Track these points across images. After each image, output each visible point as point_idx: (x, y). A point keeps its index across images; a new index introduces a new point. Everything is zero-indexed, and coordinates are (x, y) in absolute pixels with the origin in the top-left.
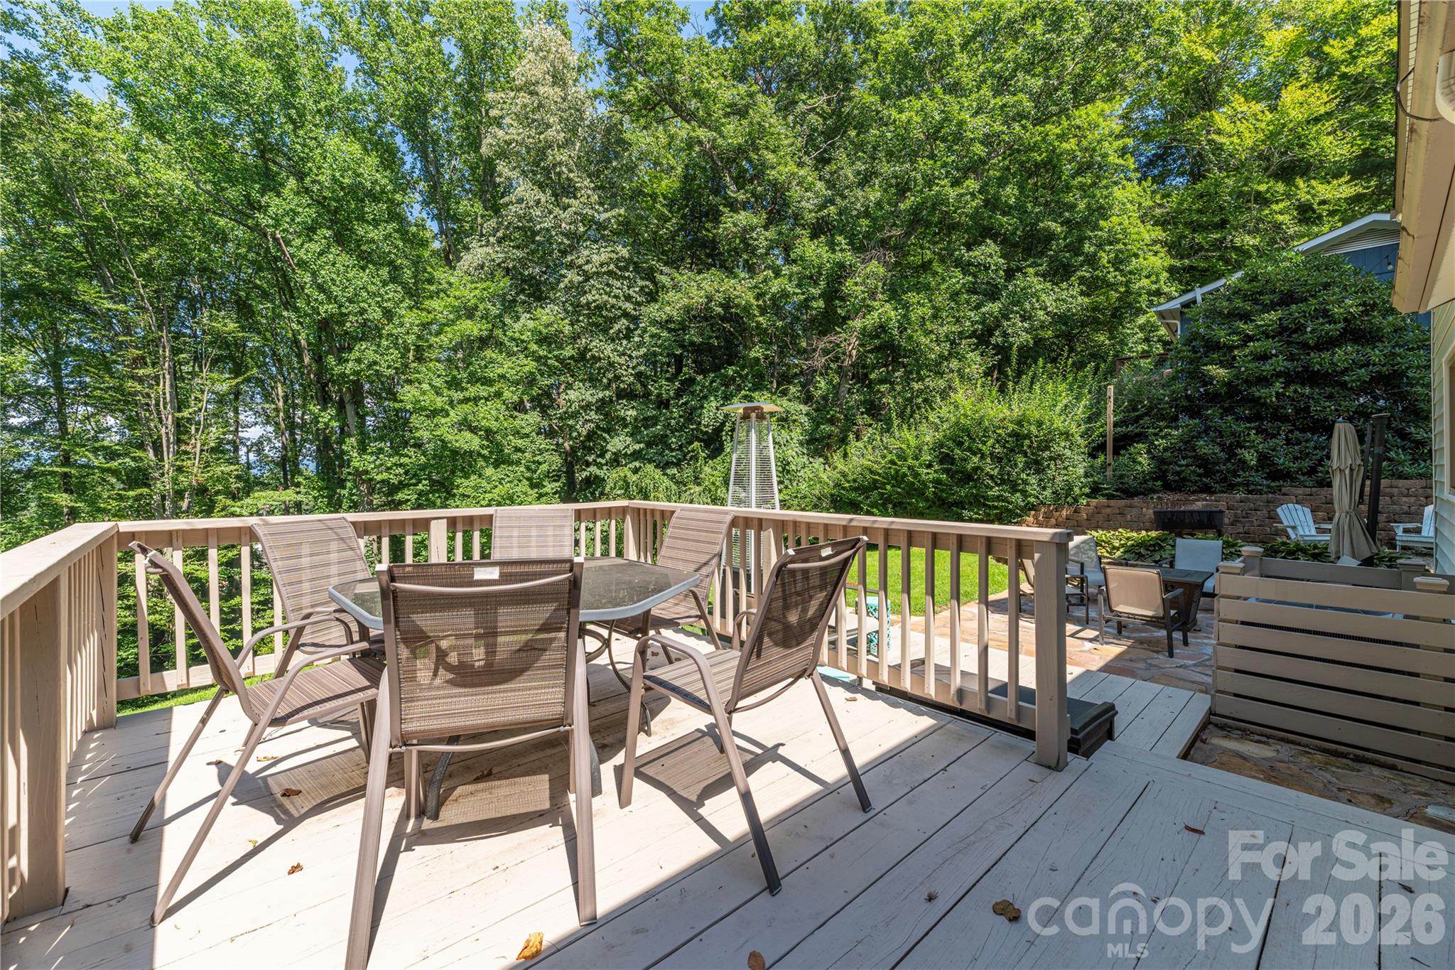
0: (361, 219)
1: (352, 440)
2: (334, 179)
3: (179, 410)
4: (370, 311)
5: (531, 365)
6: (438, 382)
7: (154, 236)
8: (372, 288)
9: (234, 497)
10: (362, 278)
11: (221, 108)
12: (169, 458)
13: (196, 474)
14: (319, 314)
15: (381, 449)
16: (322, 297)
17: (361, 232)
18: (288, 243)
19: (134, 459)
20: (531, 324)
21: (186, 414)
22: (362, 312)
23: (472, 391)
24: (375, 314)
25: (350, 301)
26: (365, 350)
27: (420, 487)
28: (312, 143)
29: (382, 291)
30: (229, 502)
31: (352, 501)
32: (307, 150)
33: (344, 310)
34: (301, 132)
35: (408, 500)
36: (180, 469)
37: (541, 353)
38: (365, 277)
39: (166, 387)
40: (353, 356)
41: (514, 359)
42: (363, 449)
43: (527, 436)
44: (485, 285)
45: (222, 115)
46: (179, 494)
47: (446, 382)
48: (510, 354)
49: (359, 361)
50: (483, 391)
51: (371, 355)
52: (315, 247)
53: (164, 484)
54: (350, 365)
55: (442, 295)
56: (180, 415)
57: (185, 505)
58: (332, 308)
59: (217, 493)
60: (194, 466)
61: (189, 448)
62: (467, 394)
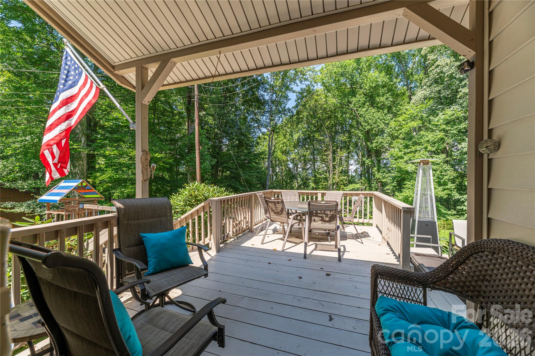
0: (379, 95)
1: (375, 169)
2: (370, 86)
3: (334, 162)
4: (380, 125)
5: (441, 135)
6: (401, 146)
7: (329, 117)
8: (381, 118)
9: (345, 185)
10: (379, 115)
11: (342, 78)
12: (331, 175)
13: (337, 179)
14: (365, 130)
15: (385, 171)
16: (366, 124)
17: (378, 100)
18: (357, 110)
19: (324, 175)
20: (443, 117)
21: (335, 163)
22: (378, 126)
23: (413, 149)
24: (382, 126)
25: (375, 123)
26: (379, 139)
27: (393, 184)
28: (364, 78)
29: (385, 118)
30: (344, 187)
31: (375, 188)
32: (363, 80)
33: (372, 127)
34: (361, 76)
35: (389, 189)
36: (333, 178)
37: (447, 128)
38: (379, 114)
39: (330, 157)
40: (375, 141)
41: (434, 133)
42: (378, 171)
43: (439, 164)
44: (421, 106)
45: (343, 80)
46: (333, 184)
47: (403, 146)
48: (433, 131)
49: (377, 142)
50: (418, 148)
51: (381, 140)
52: (364, 109)
53: (330, 182)
54: (374, 144)
55: (403, 114)
56: (333, 163)
57: (334, 187)
58: (369, 127)
59: (342, 184)
60: (336, 177)
61: (335, 172)
62: (411, 150)
